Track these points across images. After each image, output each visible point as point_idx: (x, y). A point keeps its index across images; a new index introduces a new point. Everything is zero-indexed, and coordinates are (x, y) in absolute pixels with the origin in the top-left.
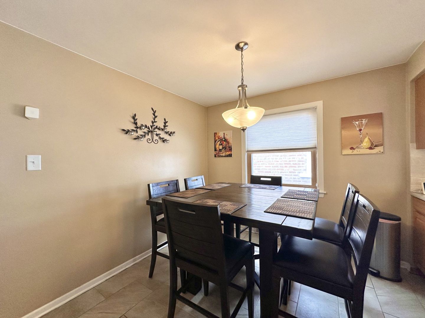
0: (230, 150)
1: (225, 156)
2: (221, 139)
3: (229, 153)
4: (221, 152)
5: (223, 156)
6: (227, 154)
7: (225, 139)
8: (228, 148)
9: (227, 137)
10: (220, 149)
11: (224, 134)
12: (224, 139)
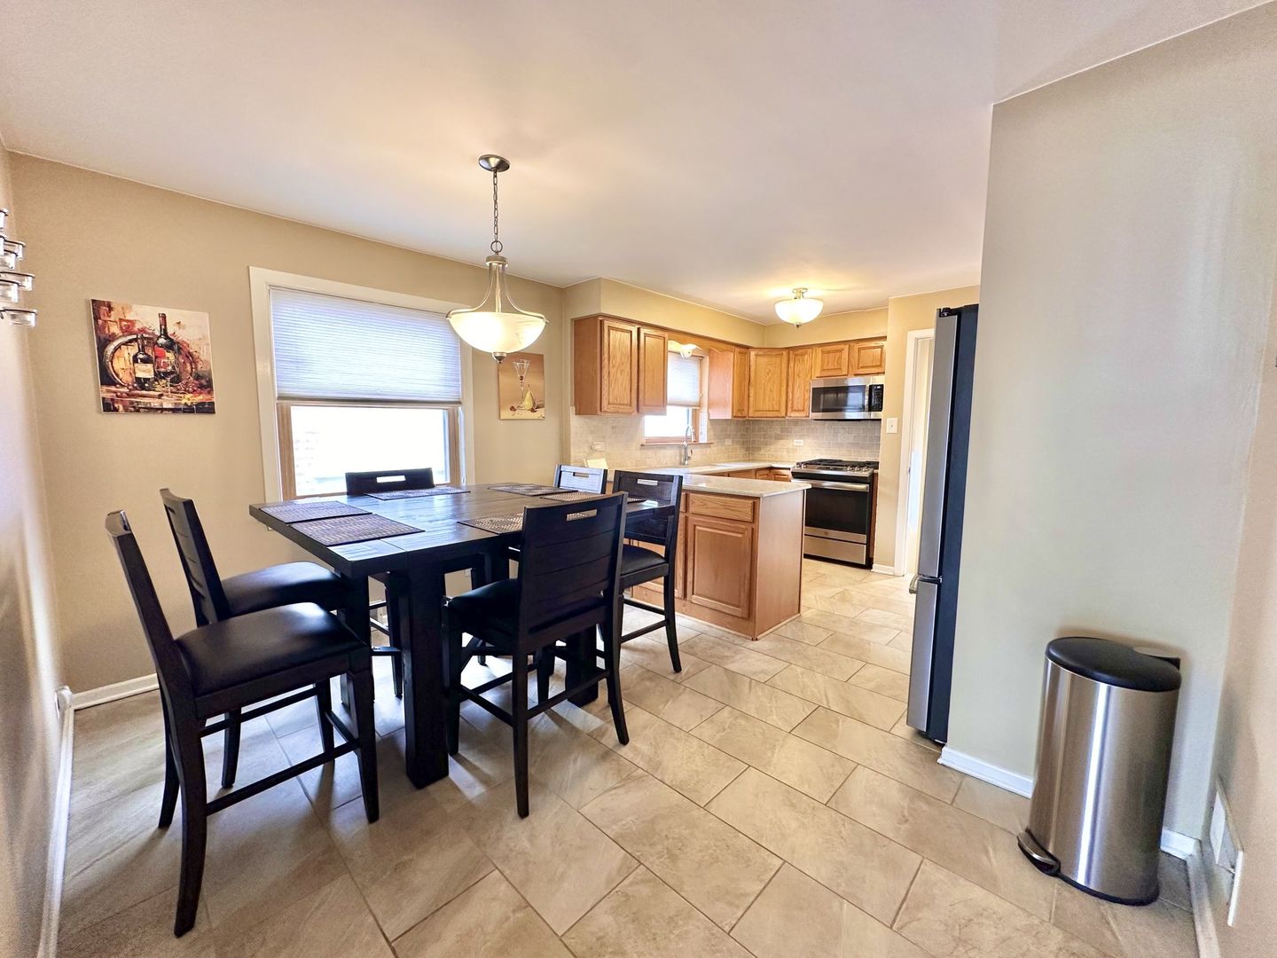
0: (201, 386)
1: (175, 410)
2: (143, 338)
3: (200, 398)
4: (151, 393)
5: (162, 410)
6: (184, 401)
7: (167, 337)
8: (186, 377)
9: (181, 335)
10: (138, 380)
11: (164, 317)
12: (162, 341)
